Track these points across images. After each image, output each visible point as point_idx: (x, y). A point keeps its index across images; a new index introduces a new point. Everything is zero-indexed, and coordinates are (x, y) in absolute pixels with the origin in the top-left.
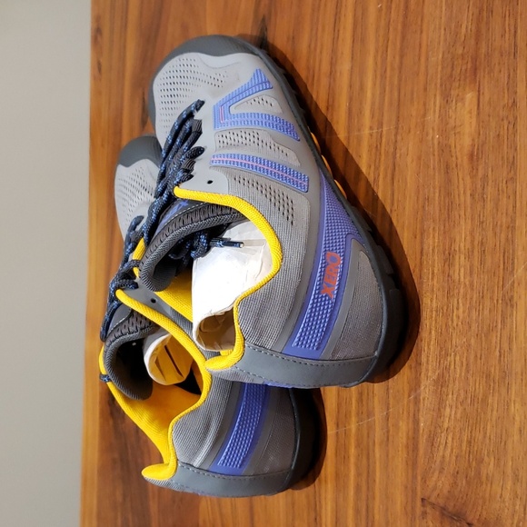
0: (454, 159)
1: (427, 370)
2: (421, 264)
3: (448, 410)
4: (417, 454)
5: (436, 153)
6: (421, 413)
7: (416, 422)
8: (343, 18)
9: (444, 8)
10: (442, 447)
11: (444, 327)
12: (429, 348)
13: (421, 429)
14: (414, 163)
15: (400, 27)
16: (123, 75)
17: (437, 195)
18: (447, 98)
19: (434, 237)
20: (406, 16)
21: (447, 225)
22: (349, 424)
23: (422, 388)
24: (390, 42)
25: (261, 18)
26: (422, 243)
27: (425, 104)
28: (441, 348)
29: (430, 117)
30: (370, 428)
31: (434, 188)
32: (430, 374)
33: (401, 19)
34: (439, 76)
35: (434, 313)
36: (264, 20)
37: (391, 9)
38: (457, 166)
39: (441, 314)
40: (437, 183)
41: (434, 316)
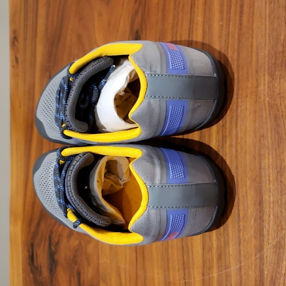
0: (280, 112)
1: (268, 239)
2: (260, 174)
3: (284, 262)
5: (267, 109)
6: (265, 266)
7: (261, 271)
8: (194, 31)
11: (279, 212)
12: (269, 226)
13: (266, 275)
14: (252, 115)
15: (236, 36)
16: (35, 65)
17: (269, 133)
18: (272, 76)
19: (269, 159)
20: (240, 29)
21: (278, 151)
22: (212, 274)
23: (265, 250)
24: (230, 44)
25: (135, 31)
26: (260, 162)
27: (257, 80)
28: (278, 226)
29: (261, 88)
30: (228, 276)
31: (267, 129)
32: (270, 242)
33: (237, 31)
34: (266, 64)
35: (271, 204)
36: (137, 32)
37: (229, 25)
38: (283, 116)
39: (276, 205)
40: (269, 126)
41: (271, 206)
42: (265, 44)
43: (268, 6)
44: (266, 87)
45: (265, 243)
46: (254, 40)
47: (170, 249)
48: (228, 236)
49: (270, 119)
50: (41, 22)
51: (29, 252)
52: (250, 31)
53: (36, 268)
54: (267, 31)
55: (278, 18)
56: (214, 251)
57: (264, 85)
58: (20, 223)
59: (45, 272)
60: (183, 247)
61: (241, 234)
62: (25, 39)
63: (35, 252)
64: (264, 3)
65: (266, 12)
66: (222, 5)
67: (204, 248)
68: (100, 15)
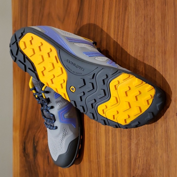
1: (133, 141)
3: (140, 151)
4: (131, 164)
6: (132, 153)
7: (130, 155)
8: (103, 42)
9: (134, 42)
10: (138, 162)
12: (133, 135)
13: (132, 157)
22: (109, 157)
23: (132, 146)
24: (118, 50)
28: (137, 135)
30: (116, 157)
42: (133, 52)
43: (134, 34)
45: (132, 142)
47: (91, 145)
48: (116, 139)
51: (23, 146)
52: (127, 45)
53: (27, 154)
54: (134, 46)
55: (138, 40)
56: (111, 146)
58: (18, 131)
59: (31, 156)
60: (97, 144)
61: (122, 138)
63: (26, 146)
64: (132, 32)
65: (133, 36)
66: (115, 31)
67: (106, 144)
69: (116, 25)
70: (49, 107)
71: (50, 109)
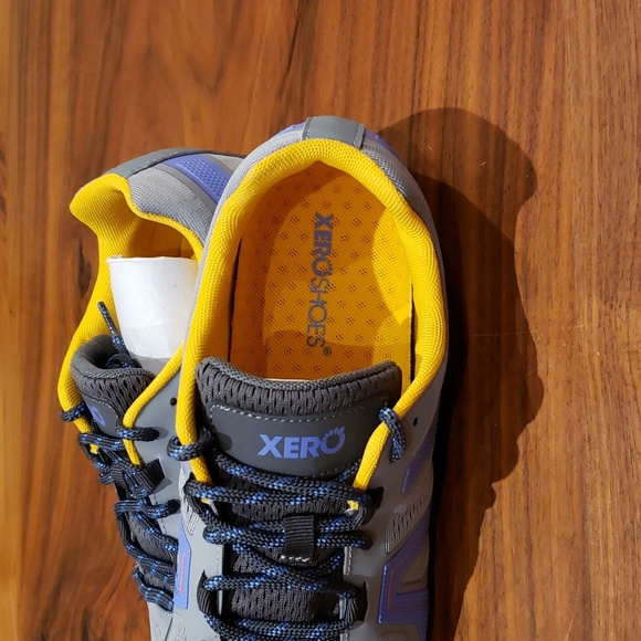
0: (630, 388)
2: (584, 533)
5: (598, 377)
9: (596, 176)
11: (630, 627)
14: (561, 388)
16: (45, 221)
17: (604, 436)
18: (609, 299)
19: (603, 496)
21: (625, 481)
26: (583, 503)
27: (572, 306)
29: (582, 325)
31: (599, 426)
34: (594, 270)
35: (612, 605)
38: (636, 398)
39: (623, 609)
40: (603, 419)
41: (611, 610)
42: (591, 223)
43: (596, 132)
44: (595, 323)
46: (564, 211)
49: (606, 402)
50: (59, 120)
52: (554, 187)
54: (595, 193)
55: (621, 164)
57: (590, 319)
62: (22, 157)
64: (586, 123)
65: (591, 144)
68: (196, 118)
69: (494, 90)
70: (157, 506)
71: (162, 517)
